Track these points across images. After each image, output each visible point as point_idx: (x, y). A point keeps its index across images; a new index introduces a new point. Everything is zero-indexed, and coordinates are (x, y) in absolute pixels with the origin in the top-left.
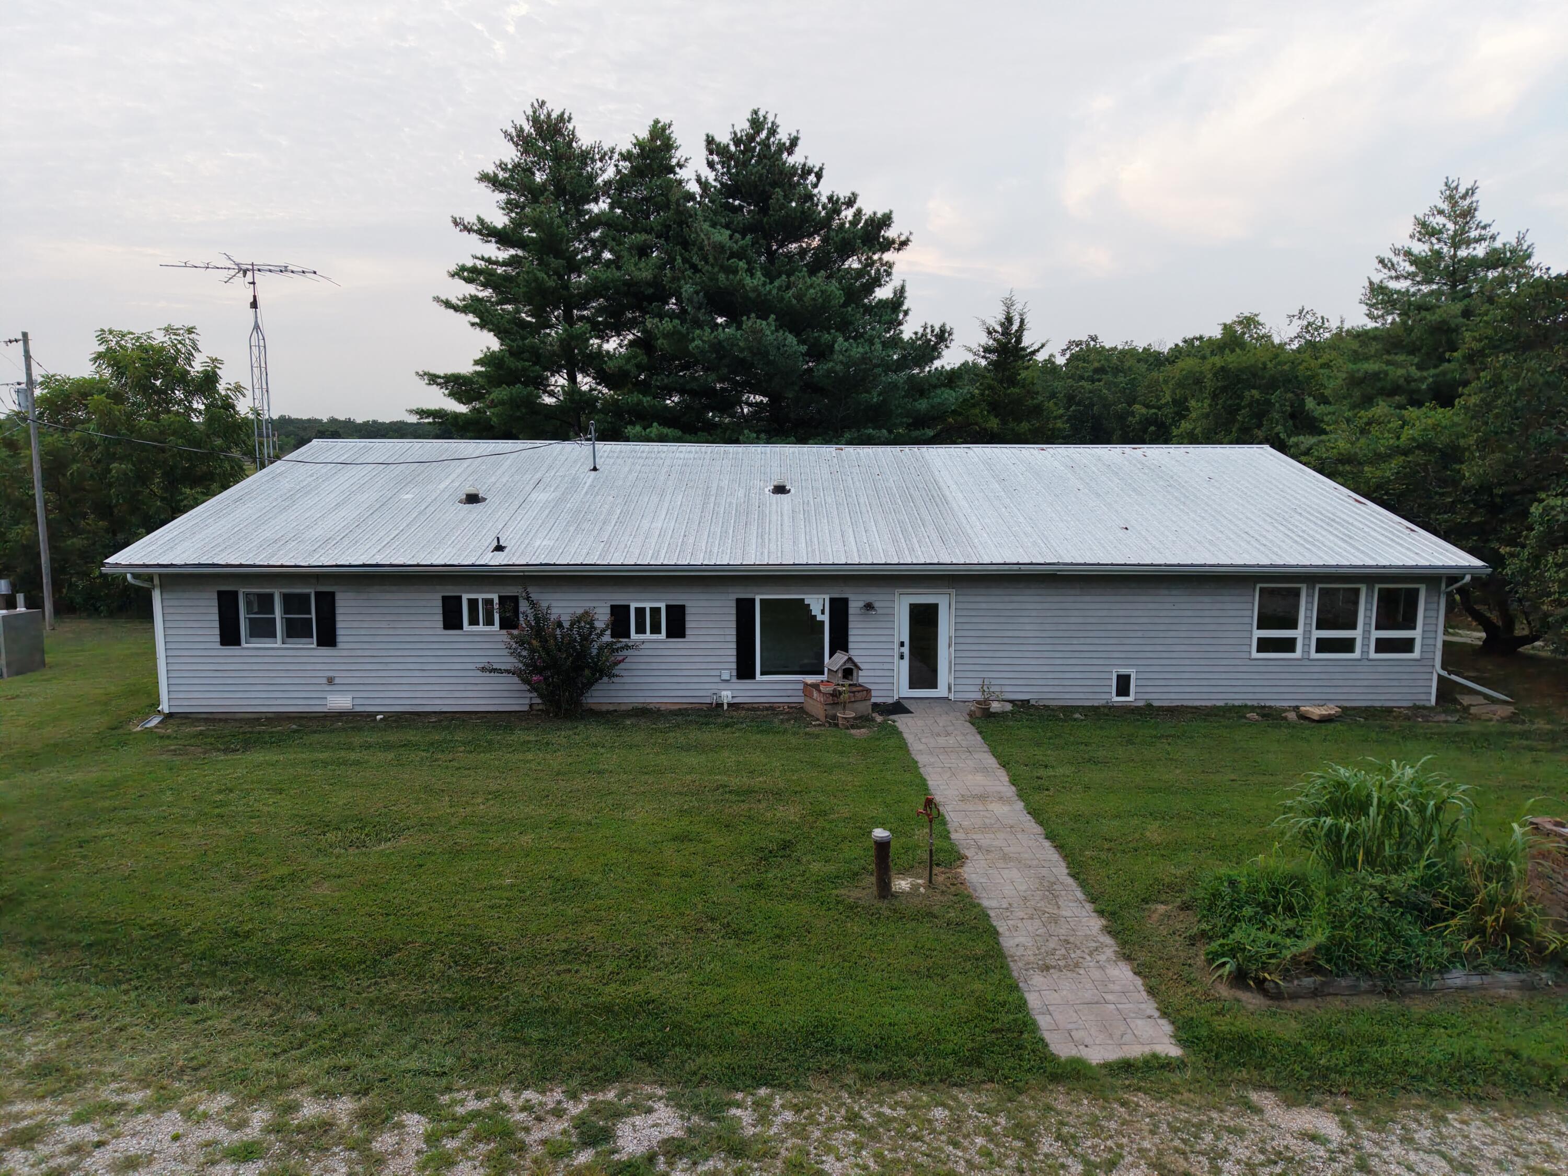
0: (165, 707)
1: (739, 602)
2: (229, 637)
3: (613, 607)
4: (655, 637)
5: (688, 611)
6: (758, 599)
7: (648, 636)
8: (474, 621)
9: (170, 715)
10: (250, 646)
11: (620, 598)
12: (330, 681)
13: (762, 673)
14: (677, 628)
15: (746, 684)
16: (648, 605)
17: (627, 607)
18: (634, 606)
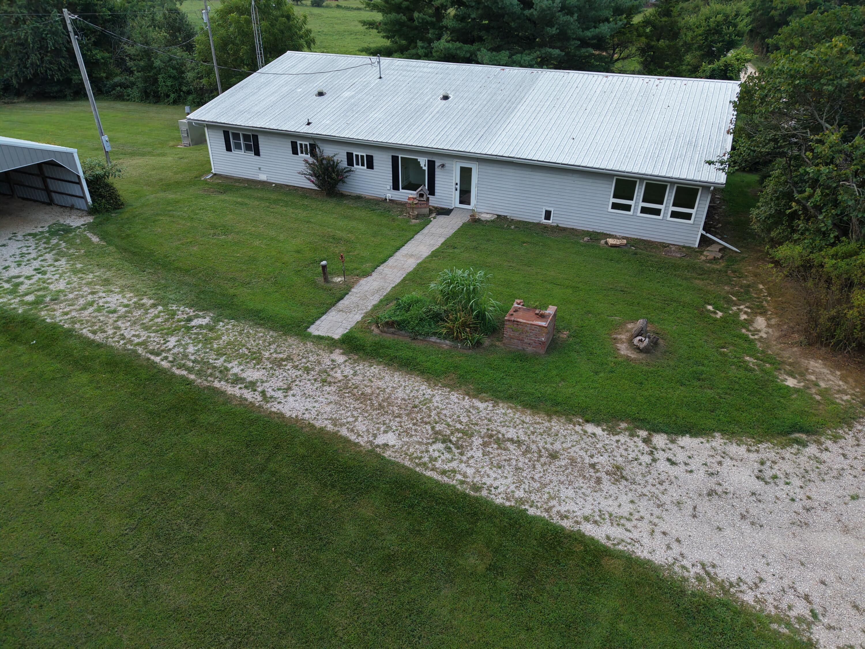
0: (213, 171)
1: (393, 156)
2: (229, 149)
3: (347, 153)
4: (362, 167)
5: (374, 158)
6: (400, 156)
7: (360, 167)
8: (302, 153)
9: (215, 174)
10: (236, 153)
11: (350, 150)
12: (260, 169)
13: (402, 189)
14: (370, 166)
15: (395, 192)
16: (360, 154)
17: (352, 154)
18: (355, 153)
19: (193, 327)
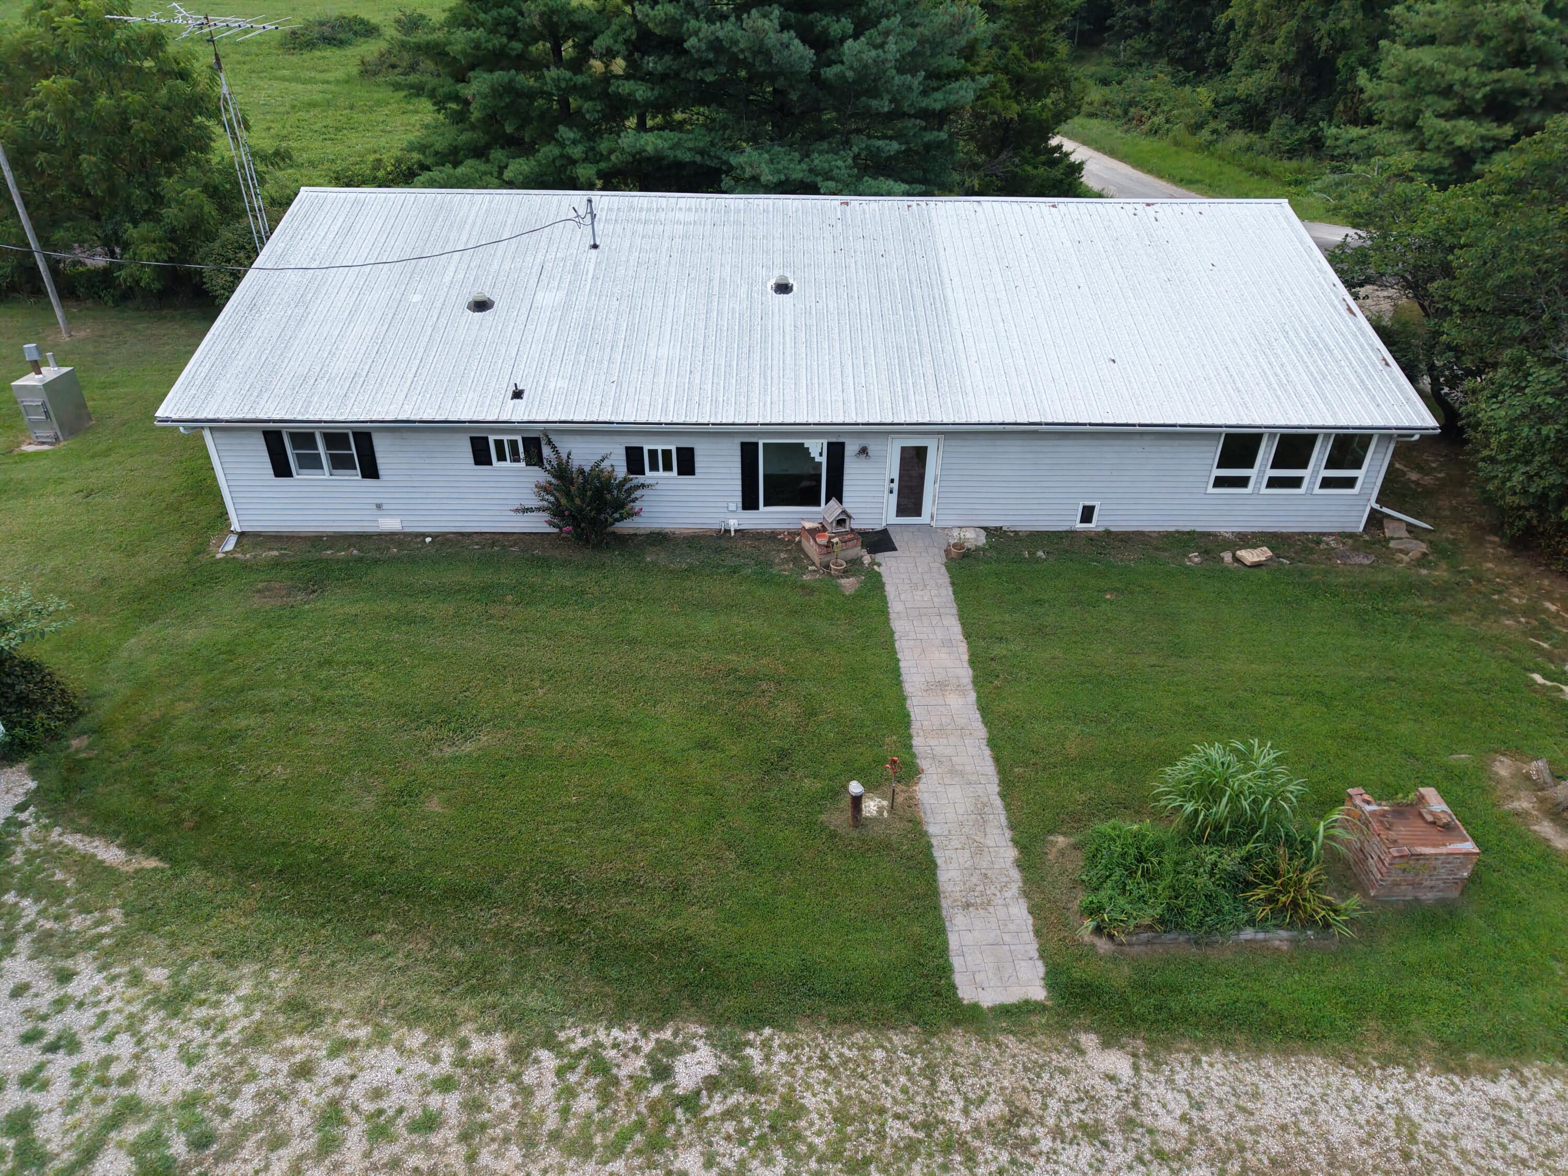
0: (236, 526)
1: (743, 445)
2: (281, 470)
3: (627, 449)
4: (667, 474)
5: (697, 453)
6: (760, 443)
7: (661, 473)
8: (502, 457)
9: (242, 535)
10: (302, 478)
11: (634, 442)
12: (379, 506)
13: (765, 505)
14: (687, 469)
15: (749, 514)
16: (660, 448)
17: (641, 449)
18: (646, 448)
19: (698, 1093)
